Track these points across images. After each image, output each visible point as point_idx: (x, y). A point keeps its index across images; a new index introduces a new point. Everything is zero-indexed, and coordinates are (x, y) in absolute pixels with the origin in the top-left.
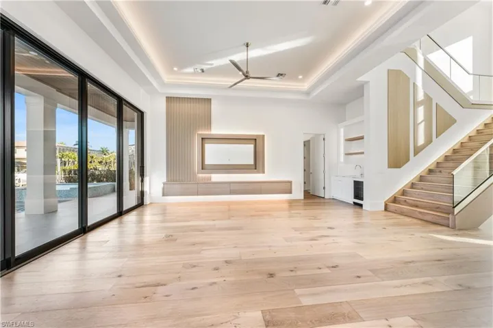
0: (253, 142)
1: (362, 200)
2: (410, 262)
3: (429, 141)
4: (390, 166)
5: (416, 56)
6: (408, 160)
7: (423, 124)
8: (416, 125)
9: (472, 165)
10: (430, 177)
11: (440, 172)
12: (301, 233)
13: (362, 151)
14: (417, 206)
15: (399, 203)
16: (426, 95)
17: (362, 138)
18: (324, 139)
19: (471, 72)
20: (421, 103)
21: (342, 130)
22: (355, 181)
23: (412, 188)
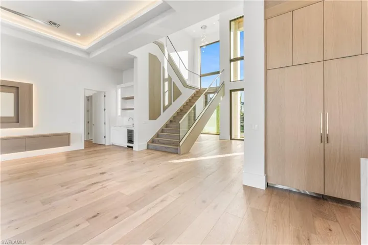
0: (14, 90)
1: (133, 143)
2: (156, 186)
3: (170, 104)
4: (150, 119)
5: (164, 50)
6: (160, 115)
7: (167, 92)
8: (164, 93)
9: (187, 118)
10: (171, 125)
11: (175, 122)
12: (67, 188)
13: (132, 107)
15: (155, 143)
16: (169, 75)
17: (132, 98)
18: (105, 96)
19: (187, 68)
20: (167, 80)
21: (119, 91)
22: (128, 130)
23: (162, 132)
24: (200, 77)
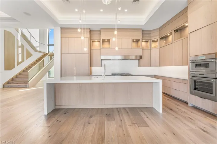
4: (5, 69)
6: (14, 67)
7: (21, 54)
8: (18, 55)
14: (17, 84)
15: (10, 84)
16: (22, 44)
20: (20, 47)
23: (16, 77)
24: (49, 45)
